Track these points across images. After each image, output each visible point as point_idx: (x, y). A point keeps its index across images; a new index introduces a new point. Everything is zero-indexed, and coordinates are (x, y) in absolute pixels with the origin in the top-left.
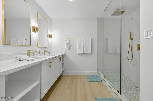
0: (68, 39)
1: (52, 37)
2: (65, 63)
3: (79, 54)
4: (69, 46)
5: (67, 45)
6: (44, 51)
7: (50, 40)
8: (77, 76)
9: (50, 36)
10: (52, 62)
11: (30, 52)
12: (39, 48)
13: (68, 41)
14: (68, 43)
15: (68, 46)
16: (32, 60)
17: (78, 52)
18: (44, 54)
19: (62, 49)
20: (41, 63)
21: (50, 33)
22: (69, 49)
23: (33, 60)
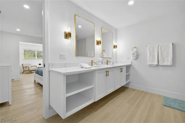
0: (135, 48)
1: (116, 47)
2: (131, 75)
3: (151, 66)
4: (136, 56)
5: (133, 54)
6: (107, 61)
7: (115, 50)
8: (146, 93)
9: (115, 47)
10: (108, 72)
11: (93, 61)
12: (101, 58)
13: (135, 50)
14: (135, 52)
15: (134, 56)
16: (88, 68)
17: (149, 63)
18: (107, 64)
19: (128, 59)
20: (95, 71)
21: (115, 44)
22: (136, 59)
23: (90, 68)
